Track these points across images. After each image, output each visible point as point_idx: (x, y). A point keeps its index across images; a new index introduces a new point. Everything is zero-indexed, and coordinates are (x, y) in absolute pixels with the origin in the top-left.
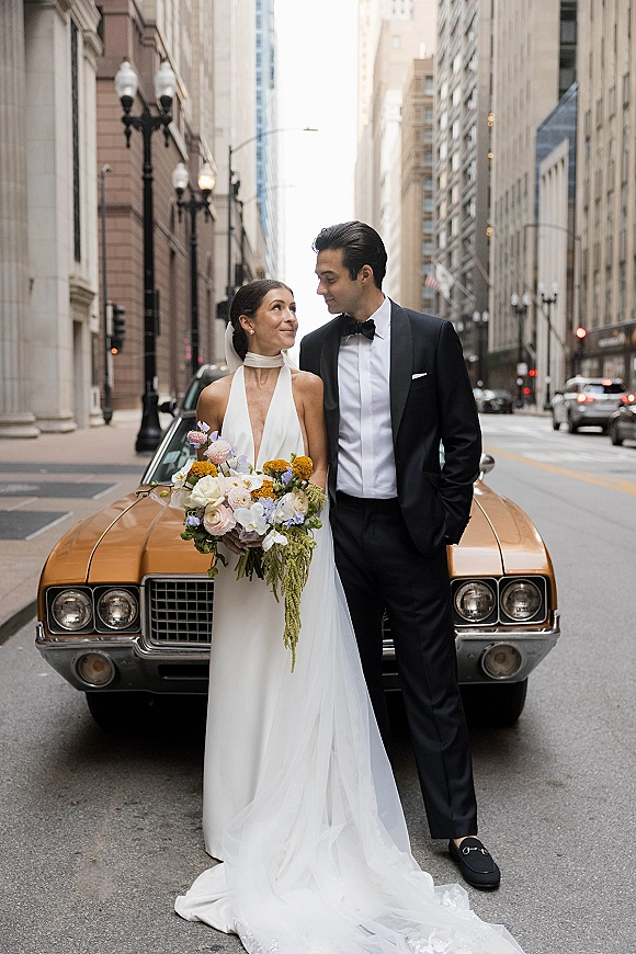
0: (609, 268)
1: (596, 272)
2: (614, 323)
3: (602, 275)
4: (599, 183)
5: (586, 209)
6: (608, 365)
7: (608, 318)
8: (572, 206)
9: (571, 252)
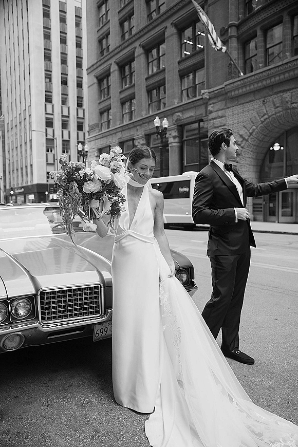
0: (17, 170)
1: (13, 171)
2: (20, 186)
3: (15, 171)
4: (13, 144)
5: (9, 152)
6: (18, 198)
7: (18, 184)
8: (4, 151)
9: (4, 165)
